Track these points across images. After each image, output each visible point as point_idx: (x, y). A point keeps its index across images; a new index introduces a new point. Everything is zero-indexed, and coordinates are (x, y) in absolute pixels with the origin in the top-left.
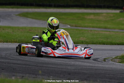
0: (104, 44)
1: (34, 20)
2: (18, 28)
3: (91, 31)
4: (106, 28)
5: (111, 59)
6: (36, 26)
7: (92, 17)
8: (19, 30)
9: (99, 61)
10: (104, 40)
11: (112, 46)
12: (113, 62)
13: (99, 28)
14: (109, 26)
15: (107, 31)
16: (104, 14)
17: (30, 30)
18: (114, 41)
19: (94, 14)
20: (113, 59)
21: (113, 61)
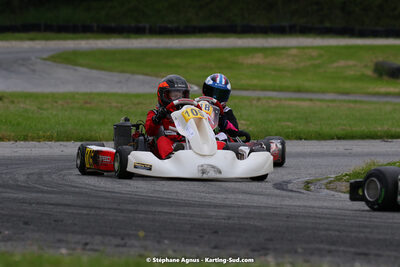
0: (301, 139)
1: (95, 73)
2: (54, 98)
3: (259, 99)
4: (299, 91)
5: (325, 182)
6: (102, 88)
7: (258, 59)
8: (56, 102)
9: (292, 191)
10: (300, 127)
11: (323, 143)
12: (333, 193)
13: (281, 90)
14: (308, 84)
15: (303, 100)
16: (294, 52)
17: (86, 103)
18: (326, 130)
19: (263, 50)
20: (330, 182)
21: (332, 189)
